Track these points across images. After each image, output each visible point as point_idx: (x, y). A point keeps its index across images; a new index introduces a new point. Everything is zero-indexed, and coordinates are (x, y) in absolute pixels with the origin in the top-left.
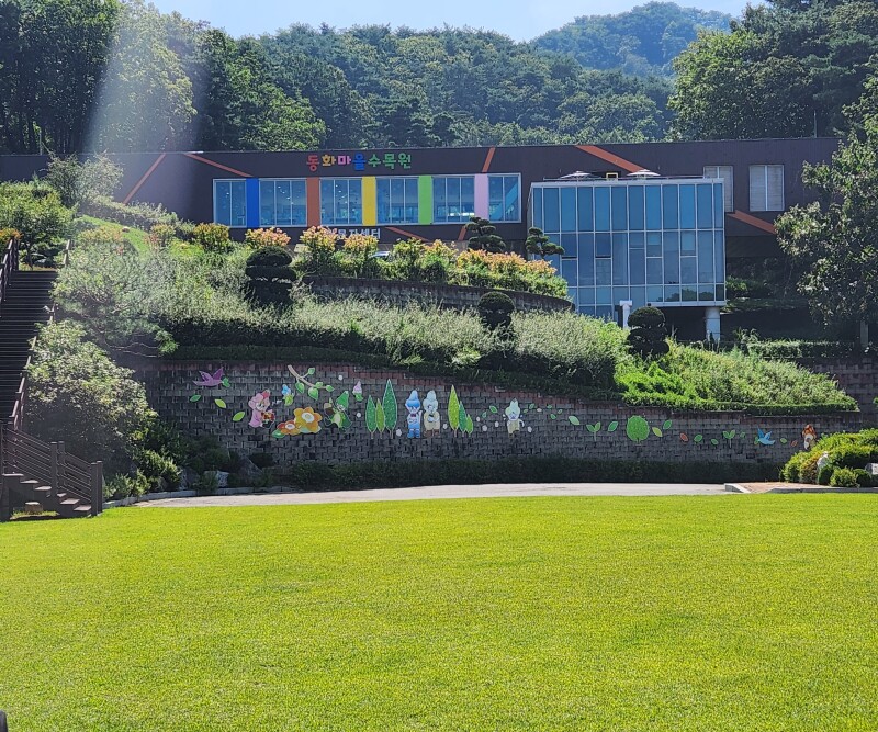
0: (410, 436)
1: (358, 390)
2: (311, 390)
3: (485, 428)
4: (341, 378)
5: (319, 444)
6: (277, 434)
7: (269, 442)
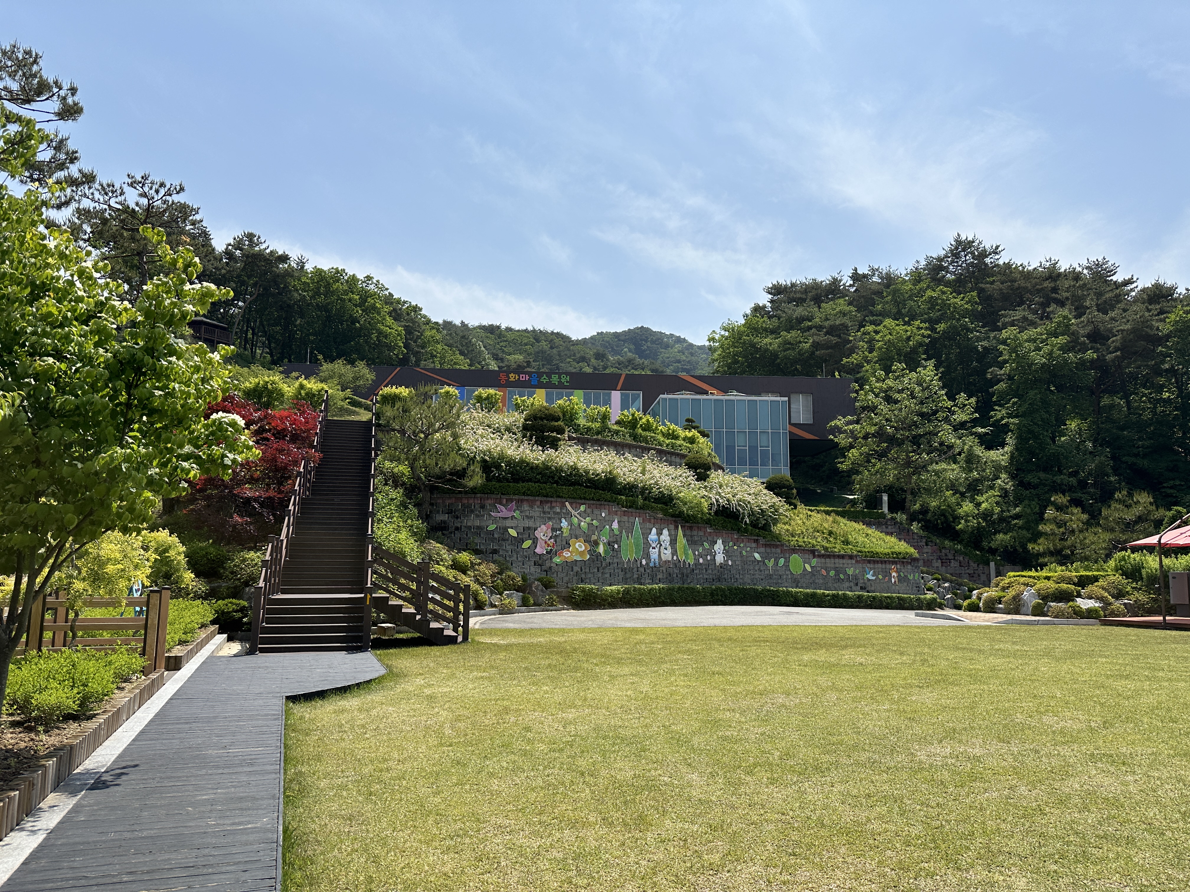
0: (652, 565)
1: (615, 525)
2: (582, 524)
3: (701, 561)
4: (603, 515)
5: (587, 570)
6: (557, 560)
7: (550, 568)
